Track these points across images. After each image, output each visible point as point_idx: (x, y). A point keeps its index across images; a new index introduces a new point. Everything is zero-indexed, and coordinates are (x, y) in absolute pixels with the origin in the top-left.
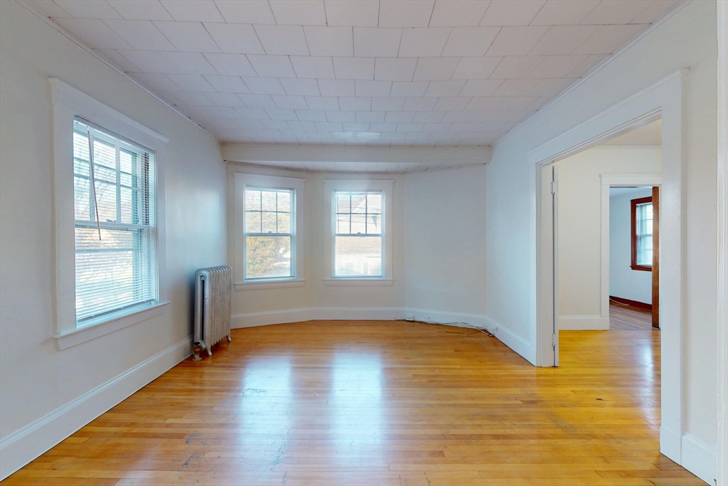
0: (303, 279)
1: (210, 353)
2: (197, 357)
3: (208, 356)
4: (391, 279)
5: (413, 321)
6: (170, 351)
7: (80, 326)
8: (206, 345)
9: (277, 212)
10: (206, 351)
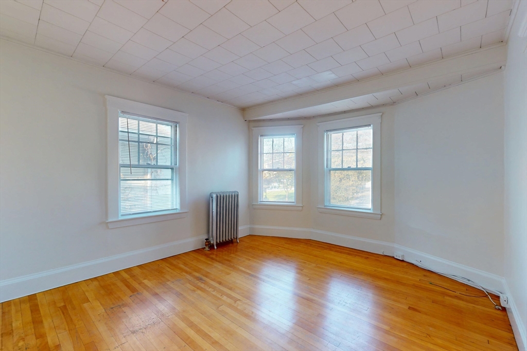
0: (301, 205)
1: (215, 247)
2: (207, 248)
3: (214, 248)
4: (379, 212)
5: (403, 261)
6: (191, 241)
7: (121, 218)
8: (213, 242)
9: (284, 153)
10: (213, 245)
